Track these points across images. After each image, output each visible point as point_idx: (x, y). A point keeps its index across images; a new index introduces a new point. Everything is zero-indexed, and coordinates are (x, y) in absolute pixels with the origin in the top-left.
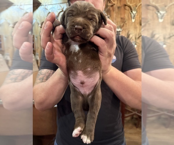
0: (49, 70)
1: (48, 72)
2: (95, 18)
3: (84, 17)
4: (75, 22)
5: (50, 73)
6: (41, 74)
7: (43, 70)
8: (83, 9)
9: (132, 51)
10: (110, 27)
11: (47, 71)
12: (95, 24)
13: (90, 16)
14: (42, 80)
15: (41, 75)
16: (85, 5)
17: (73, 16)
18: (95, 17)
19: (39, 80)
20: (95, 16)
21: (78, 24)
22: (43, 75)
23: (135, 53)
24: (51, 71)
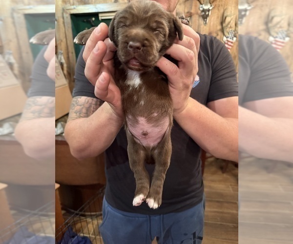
0: (89, 98)
1: (88, 102)
2: (163, 29)
3: (144, 28)
4: (129, 35)
5: (91, 104)
6: (76, 103)
7: (80, 98)
8: (143, 13)
9: (227, 66)
10: (189, 42)
11: (87, 100)
12: (162, 38)
13: (154, 25)
14: (80, 114)
15: (78, 105)
16: (145, 7)
17: (125, 26)
18: (163, 26)
19: (75, 114)
20: (163, 24)
21: (134, 39)
22: (80, 106)
23: (231, 70)
24: (93, 100)
